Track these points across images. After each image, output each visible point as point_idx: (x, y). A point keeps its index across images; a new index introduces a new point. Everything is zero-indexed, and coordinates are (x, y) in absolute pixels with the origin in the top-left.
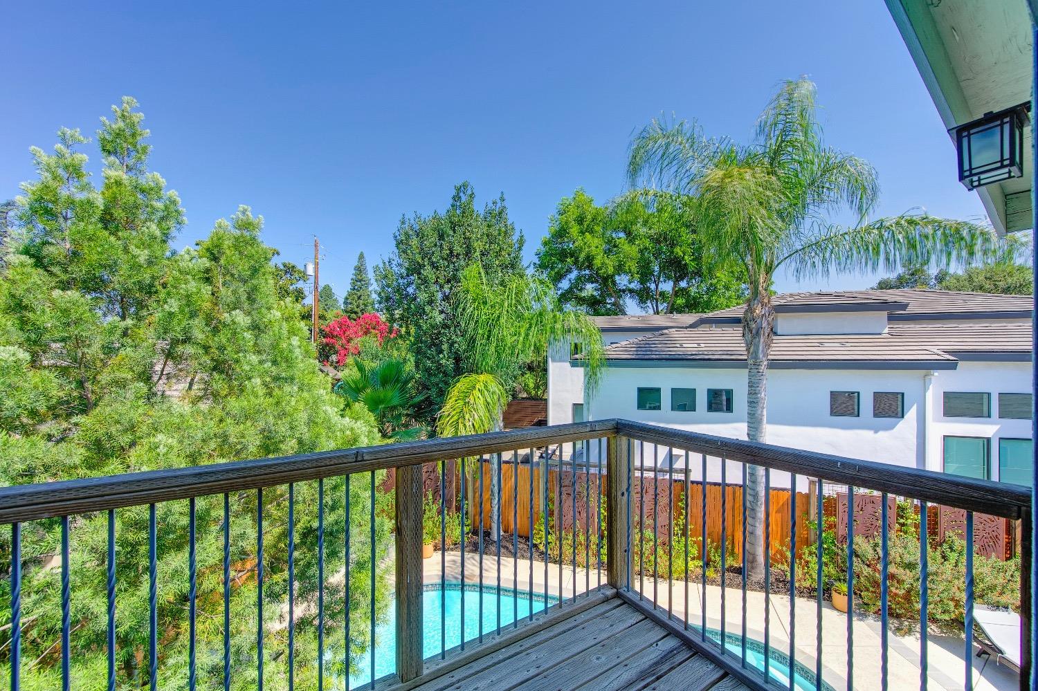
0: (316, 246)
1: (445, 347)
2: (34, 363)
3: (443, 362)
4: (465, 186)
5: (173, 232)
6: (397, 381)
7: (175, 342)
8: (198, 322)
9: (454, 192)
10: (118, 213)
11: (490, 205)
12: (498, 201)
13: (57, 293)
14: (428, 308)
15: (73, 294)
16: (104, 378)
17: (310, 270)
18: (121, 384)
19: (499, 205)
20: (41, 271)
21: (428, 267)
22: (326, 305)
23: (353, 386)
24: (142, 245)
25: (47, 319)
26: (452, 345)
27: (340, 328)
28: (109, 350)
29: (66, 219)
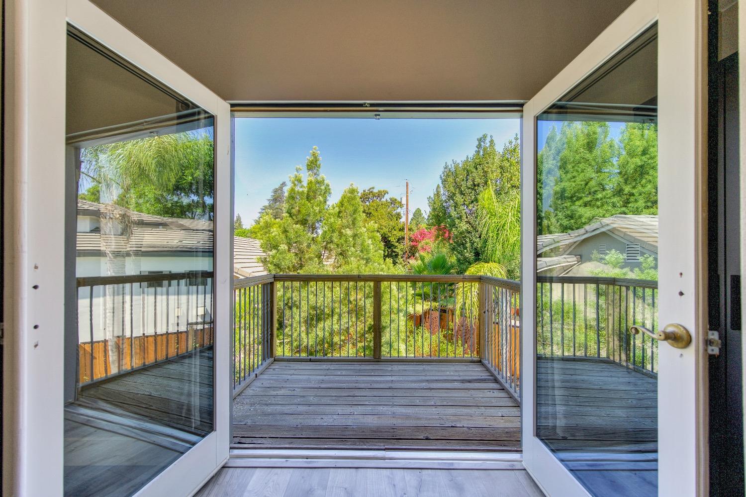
0: (407, 186)
1: (468, 245)
2: (289, 250)
3: (467, 255)
4: (485, 136)
5: (328, 198)
6: (444, 267)
7: (328, 243)
8: (336, 235)
9: (477, 143)
10: (311, 194)
11: (508, 144)
12: (514, 141)
13: (294, 225)
14: (457, 221)
15: (298, 226)
16: (307, 256)
17: (404, 202)
18: (311, 259)
19: (514, 143)
20: (291, 218)
21: (458, 195)
22: (418, 221)
23: (417, 269)
24: (318, 205)
25: (292, 235)
26: (473, 244)
27: (421, 235)
28: (309, 246)
29: (297, 199)
